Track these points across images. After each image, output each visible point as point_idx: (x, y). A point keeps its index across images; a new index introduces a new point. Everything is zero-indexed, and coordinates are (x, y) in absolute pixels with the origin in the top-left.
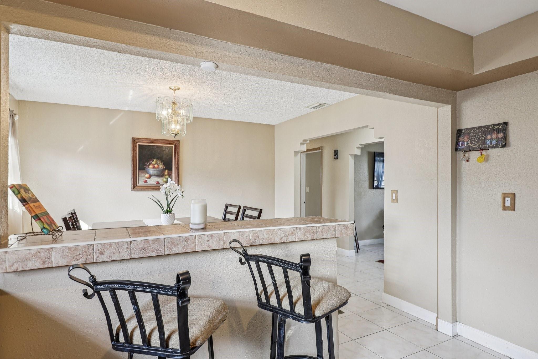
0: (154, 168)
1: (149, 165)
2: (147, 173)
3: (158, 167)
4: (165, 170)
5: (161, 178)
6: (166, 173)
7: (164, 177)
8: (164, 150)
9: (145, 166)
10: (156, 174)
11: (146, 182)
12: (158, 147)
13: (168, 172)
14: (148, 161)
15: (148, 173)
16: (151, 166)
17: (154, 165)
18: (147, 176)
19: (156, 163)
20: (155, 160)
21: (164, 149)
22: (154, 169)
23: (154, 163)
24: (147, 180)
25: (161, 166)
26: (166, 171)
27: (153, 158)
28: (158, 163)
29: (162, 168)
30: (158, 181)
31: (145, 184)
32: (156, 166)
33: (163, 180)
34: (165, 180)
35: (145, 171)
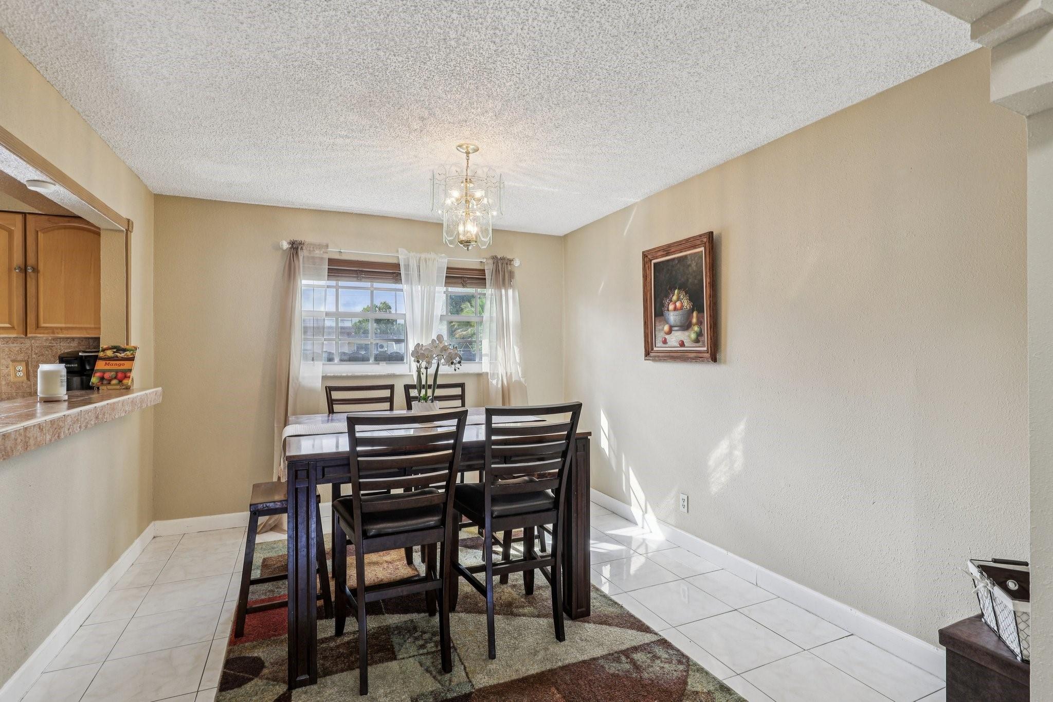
0: (675, 309)
1: (668, 305)
2: (667, 322)
3: (682, 306)
4: (693, 313)
5: (686, 333)
6: (694, 320)
7: (690, 329)
8: (690, 265)
9: (663, 306)
10: (679, 324)
11: (665, 342)
12: (680, 259)
13: (698, 318)
14: (667, 296)
15: (667, 324)
16: (671, 307)
17: (675, 303)
18: (666, 328)
19: (678, 299)
20: (676, 291)
21: (689, 262)
22: (676, 313)
23: (675, 298)
24: (667, 337)
25: (687, 304)
26: (695, 314)
27: (672, 289)
28: (682, 297)
29: (687, 308)
30: (682, 339)
31: (665, 345)
32: (678, 304)
33: (689, 336)
34: (693, 336)
35: (663, 317)
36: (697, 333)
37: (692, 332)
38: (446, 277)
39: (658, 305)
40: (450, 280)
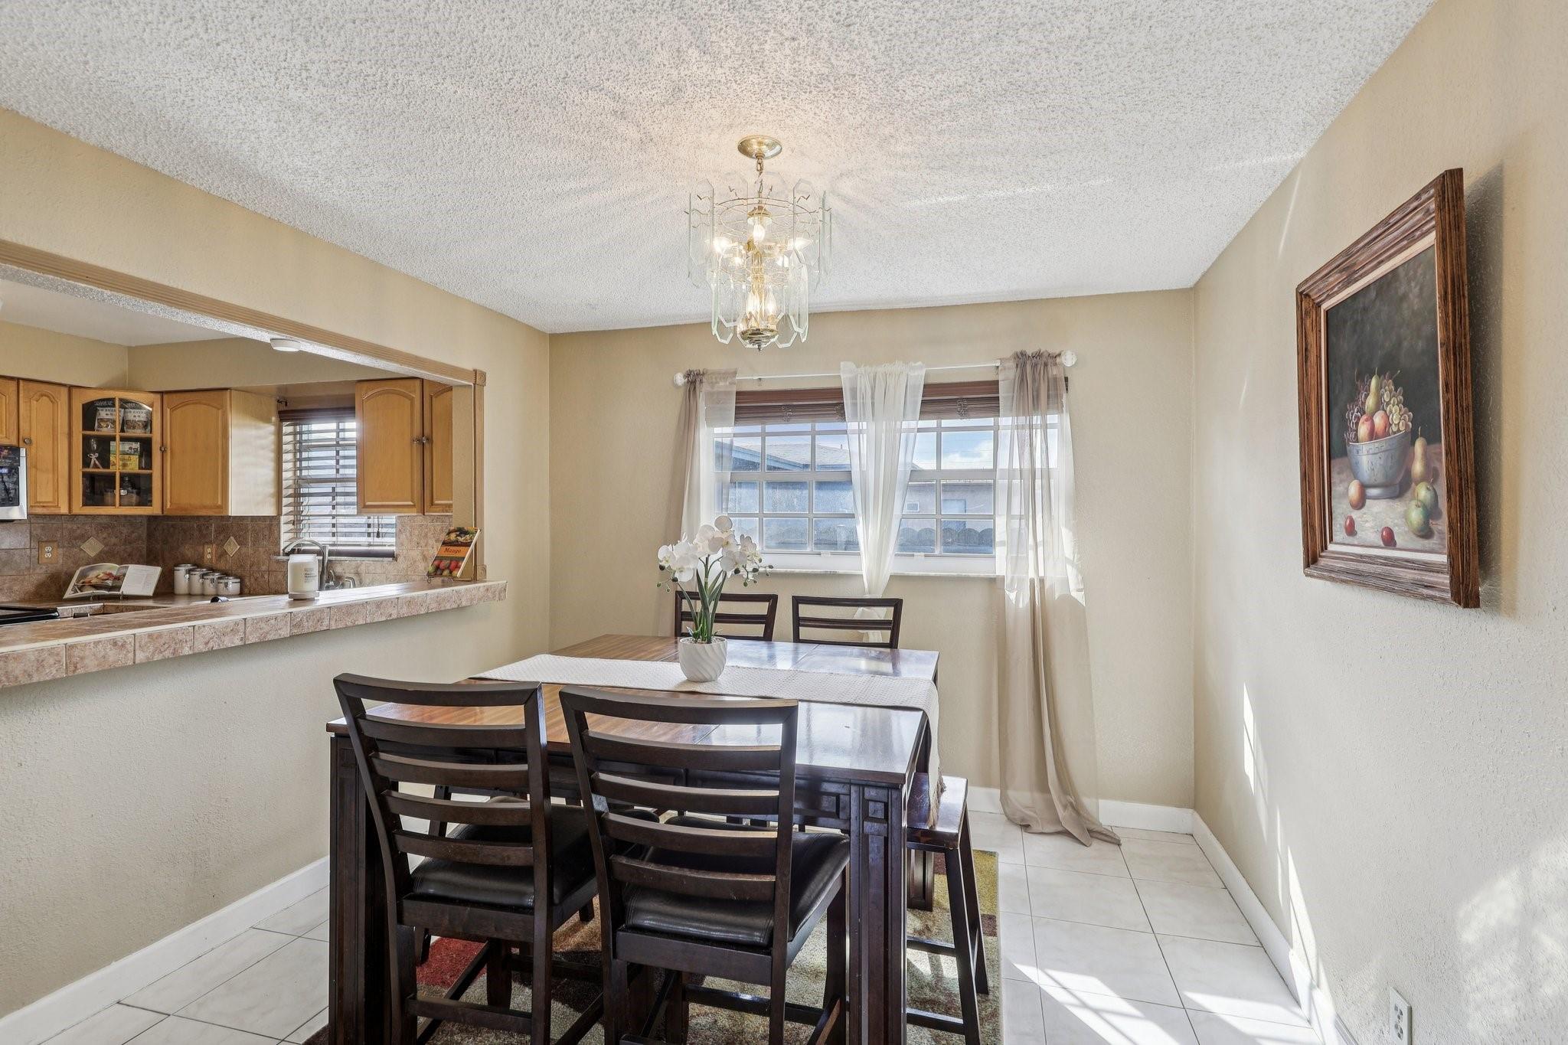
0: (1373, 435)
1: (1357, 424)
2: (1355, 472)
3: (1388, 424)
4: (1413, 444)
5: (1398, 506)
6: (1418, 467)
7: (1408, 494)
9: (1346, 428)
10: (1380, 478)
11: (1352, 529)
13: (1425, 459)
14: (1353, 398)
15: (1356, 477)
16: (1363, 430)
17: (1371, 418)
18: (1353, 490)
19: (1379, 405)
20: (1374, 382)
22: (1374, 445)
23: (1370, 402)
24: (1356, 515)
25: (1399, 418)
26: (1419, 446)
27: (1365, 374)
28: (1386, 398)
29: (1399, 431)
30: (1390, 525)
31: (1350, 540)
32: (1378, 420)
33: (1406, 516)
34: (1416, 516)
35: (1345, 460)
36: (1424, 506)
37: (1414, 503)
38: (923, 402)
39: (1335, 425)
40: (929, 408)
